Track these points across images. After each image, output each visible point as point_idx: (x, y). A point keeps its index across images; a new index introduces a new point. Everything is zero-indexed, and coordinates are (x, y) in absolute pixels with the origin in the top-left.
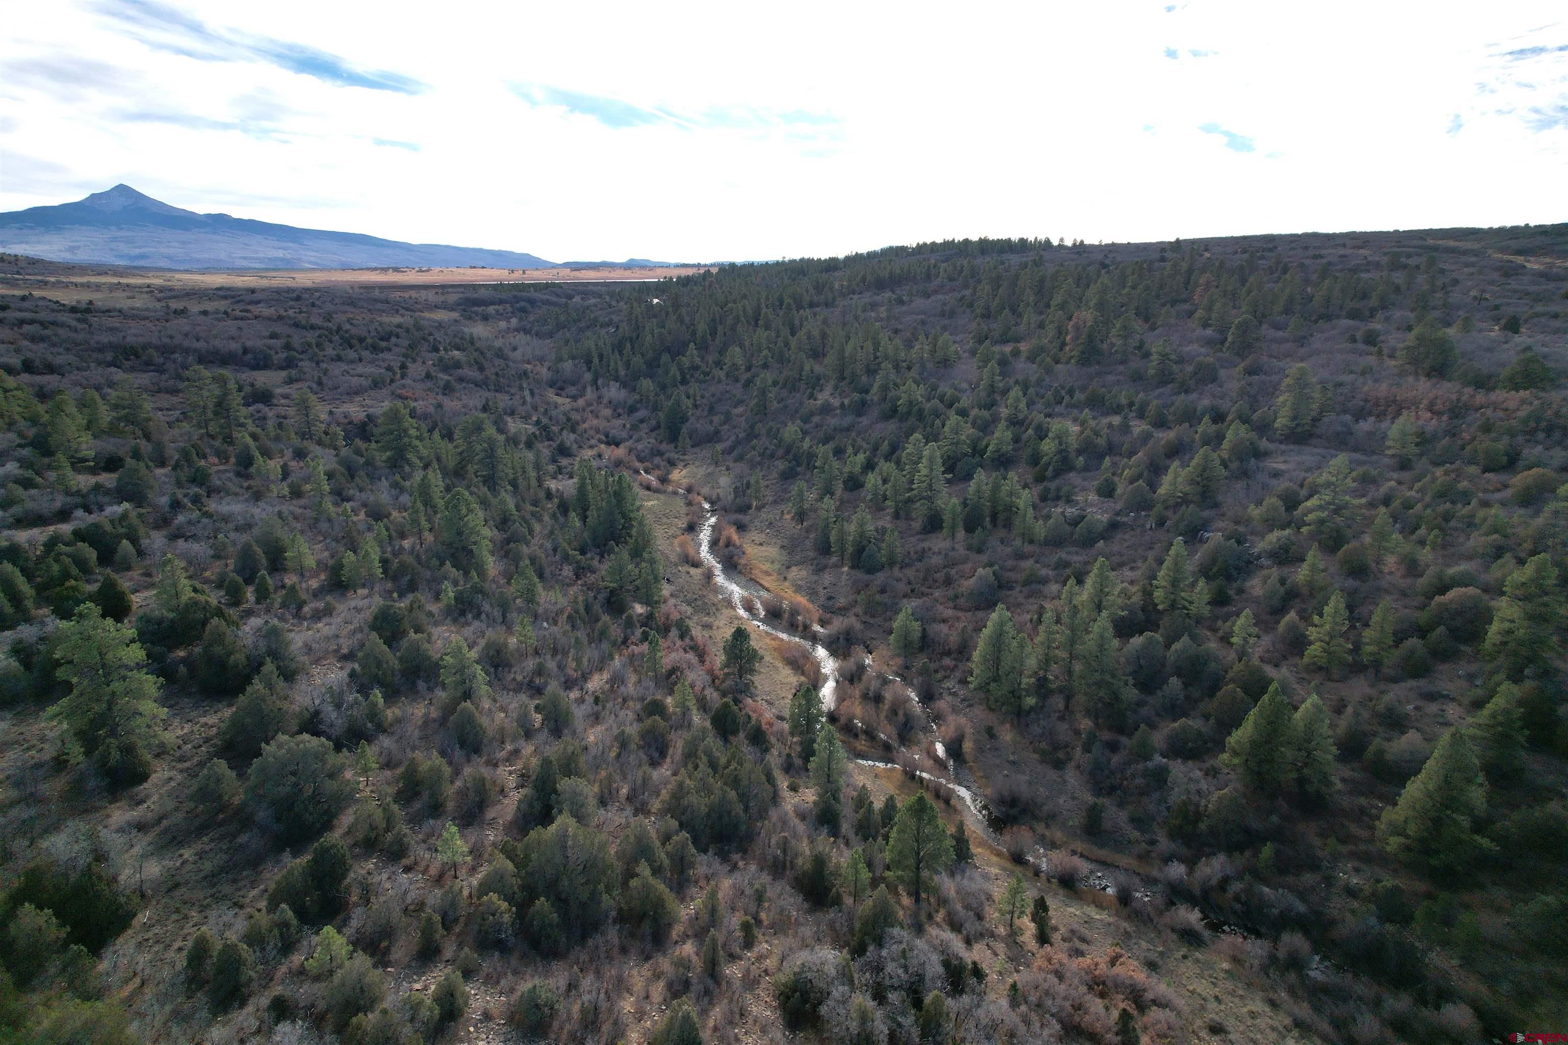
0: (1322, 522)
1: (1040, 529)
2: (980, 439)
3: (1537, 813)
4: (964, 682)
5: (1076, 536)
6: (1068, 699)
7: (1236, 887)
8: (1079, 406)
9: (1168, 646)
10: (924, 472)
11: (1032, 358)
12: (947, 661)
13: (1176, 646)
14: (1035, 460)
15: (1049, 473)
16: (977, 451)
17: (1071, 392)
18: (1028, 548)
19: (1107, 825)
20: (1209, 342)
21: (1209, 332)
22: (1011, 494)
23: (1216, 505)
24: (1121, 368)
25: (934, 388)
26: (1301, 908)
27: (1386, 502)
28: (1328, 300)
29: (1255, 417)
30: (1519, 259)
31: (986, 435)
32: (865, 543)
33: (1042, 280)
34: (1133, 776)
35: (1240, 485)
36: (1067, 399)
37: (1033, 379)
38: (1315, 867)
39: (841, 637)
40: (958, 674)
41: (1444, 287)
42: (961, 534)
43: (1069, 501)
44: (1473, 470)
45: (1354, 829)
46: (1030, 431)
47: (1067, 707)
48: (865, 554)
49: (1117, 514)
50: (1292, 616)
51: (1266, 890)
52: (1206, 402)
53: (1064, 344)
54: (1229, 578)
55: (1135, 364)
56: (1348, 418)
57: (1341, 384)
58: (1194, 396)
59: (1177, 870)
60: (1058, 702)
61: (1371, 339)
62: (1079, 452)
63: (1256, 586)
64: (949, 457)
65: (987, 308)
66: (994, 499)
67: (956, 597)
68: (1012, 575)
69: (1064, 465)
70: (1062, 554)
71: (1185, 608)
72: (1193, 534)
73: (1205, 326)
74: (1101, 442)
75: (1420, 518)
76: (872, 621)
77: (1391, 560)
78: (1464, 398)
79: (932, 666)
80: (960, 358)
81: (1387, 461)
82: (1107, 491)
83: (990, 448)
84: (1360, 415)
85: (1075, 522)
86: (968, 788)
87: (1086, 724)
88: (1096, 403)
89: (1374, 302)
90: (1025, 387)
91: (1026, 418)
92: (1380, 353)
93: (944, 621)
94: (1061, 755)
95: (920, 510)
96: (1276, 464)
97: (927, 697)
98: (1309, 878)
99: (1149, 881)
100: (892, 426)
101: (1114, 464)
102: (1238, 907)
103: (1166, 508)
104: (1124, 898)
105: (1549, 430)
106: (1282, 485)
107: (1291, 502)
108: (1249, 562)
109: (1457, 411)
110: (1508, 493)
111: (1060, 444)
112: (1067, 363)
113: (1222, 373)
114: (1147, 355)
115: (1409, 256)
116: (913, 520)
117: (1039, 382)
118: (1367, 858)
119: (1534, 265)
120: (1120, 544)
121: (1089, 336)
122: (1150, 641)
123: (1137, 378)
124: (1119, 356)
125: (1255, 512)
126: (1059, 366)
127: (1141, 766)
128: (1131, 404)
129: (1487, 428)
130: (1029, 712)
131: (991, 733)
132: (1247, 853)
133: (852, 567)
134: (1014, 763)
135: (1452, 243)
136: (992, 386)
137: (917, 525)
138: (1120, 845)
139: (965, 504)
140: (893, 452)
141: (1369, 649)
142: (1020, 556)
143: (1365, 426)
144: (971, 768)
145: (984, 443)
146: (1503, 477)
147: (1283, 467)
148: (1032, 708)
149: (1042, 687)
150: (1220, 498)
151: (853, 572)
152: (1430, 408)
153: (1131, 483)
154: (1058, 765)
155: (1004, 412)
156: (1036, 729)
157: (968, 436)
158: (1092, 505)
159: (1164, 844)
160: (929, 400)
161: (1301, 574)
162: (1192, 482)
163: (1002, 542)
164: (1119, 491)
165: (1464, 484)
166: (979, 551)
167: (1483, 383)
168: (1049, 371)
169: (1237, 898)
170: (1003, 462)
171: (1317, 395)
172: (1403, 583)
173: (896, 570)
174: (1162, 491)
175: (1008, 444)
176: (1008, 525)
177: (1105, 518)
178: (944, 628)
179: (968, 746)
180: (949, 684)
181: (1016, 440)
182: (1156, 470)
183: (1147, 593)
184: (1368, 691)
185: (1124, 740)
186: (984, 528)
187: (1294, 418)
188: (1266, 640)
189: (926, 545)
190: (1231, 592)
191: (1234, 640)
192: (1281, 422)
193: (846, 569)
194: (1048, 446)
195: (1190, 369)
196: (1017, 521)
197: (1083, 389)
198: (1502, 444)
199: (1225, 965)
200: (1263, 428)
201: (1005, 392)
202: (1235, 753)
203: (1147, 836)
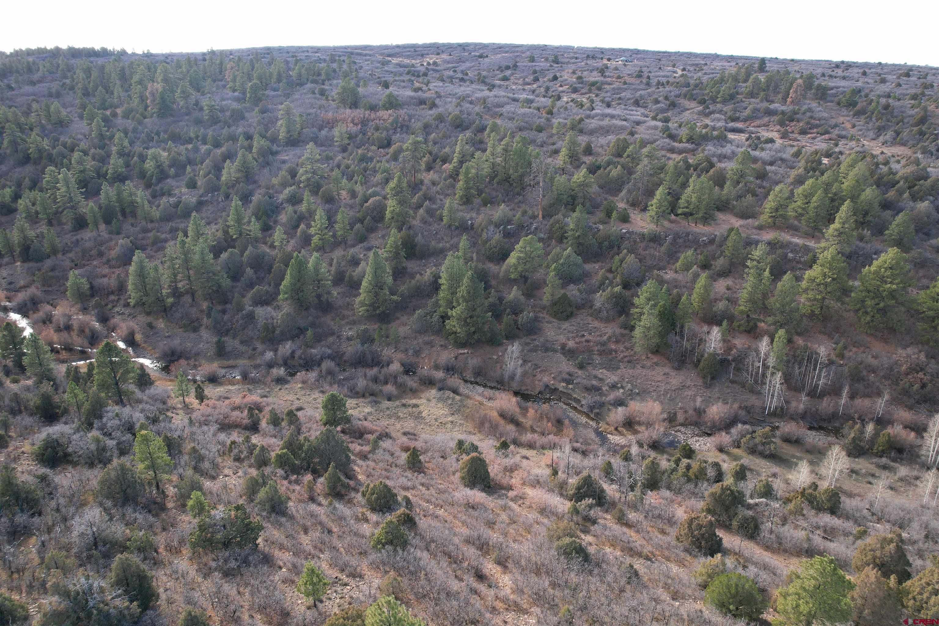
0: (308, 180)
1: (156, 213)
2: (100, 168)
3: (413, 282)
4: (127, 305)
5: (179, 213)
6: (193, 295)
7: (298, 353)
8: (165, 141)
9: (242, 255)
10: (63, 189)
11: (126, 116)
12: (112, 297)
13: (247, 253)
14: (142, 175)
15: (154, 181)
16: (101, 175)
17: (158, 134)
18: (150, 226)
19: (229, 349)
20: (238, 100)
21: (236, 94)
22: (131, 195)
23: (255, 182)
24: (187, 118)
25: (58, 140)
26: (330, 351)
27: (339, 166)
28: (300, 75)
29: (268, 135)
30: (390, 59)
31: (104, 164)
32: (29, 242)
33: (123, 69)
34: (237, 321)
35: (266, 171)
36: (156, 137)
37: (130, 128)
38: (333, 334)
39: (28, 303)
40: (122, 302)
41: (356, 70)
42: (102, 226)
43: (170, 195)
44: (373, 148)
45: (346, 313)
46: (135, 158)
47: (193, 300)
48: (31, 250)
49: (201, 196)
50: (302, 226)
51: (313, 350)
52: (240, 130)
53: (146, 107)
54: (269, 217)
55: (196, 114)
56: (315, 130)
57: (309, 114)
58: (233, 128)
59: (269, 355)
60: (187, 299)
61: (322, 93)
62: (170, 166)
63: (283, 218)
64: (80, 181)
65: (86, 89)
66: (120, 200)
67: (109, 261)
68: (144, 242)
69: (163, 175)
70: (172, 224)
71: (248, 235)
72: (246, 198)
73: (234, 91)
74: (183, 158)
75: (354, 172)
76: (50, 289)
77: (344, 193)
78: (367, 116)
79: (103, 303)
80: (72, 121)
81: (336, 149)
82: (192, 185)
83: (109, 171)
84: (321, 128)
85: (176, 205)
86: (144, 357)
87: (205, 305)
88: (176, 138)
89: (323, 77)
90: (126, 133)
91: (131, 151)
92: (327, 99)
93: (105, 276)
94: (196, 324)
95: (67, 217)
96: (283, 157)
97: (104, 319)
98: (331, 339)
99: (256, 367)
100: (29, 169)
101: (193, 170)
102: (301, 361)
103: (228, 188)
104: (245, 376)
105: (402, 127)
106: (287, 166)
107: (293, 174)
108: (277, 207)
109: (364, 122)
110: (388, 156)
111: (157, 162)
112: (152, 117)
113: (247, 115)
114: (201, 109)
115: (340, 56)
116: (64, 224)
117: (135, 130)
118: (354, 323)
119: (395, 61)
120: (206, 212)
121: (162, 98)
122: (231, 253)
123: (198, 122)
124: (184, 110)
125: (275, 181)
126: (146, 120)
127: (240, 315)
128: (197, 137)
129: (377, 129)
130: (171, 308)
131: (150, 326)
132: (301, 337)
133: (24, 262)
134: (169, 337)
135: (359, 51)
136: (102, 135)
137: (68, 227)
138: (239, 355)
139: (100, 208)
140: (34, 185)
141: (339, 233)
142: (146, 231)
143: (324, 132)
144: (143, 348)
145: (105, 169)
146: (386, 150)
147: (286, 158)
148: (173, 305)
149: (176, 293)
150: (256, 178)
151: (26, 265)
152: (353, 121)
153: (205, 177)
154: (195, 330)
155: (114, 149)
156: (178, 315)
157: (92, 166)
158: (184, 194)
159: (260, 347)
160: (54, 148)
161: (303, 208)
162: (239, 171)
163: (132, 225)
164: (199, 183)
165: (370, 154)
166: (118, 233)
167: (373, 108)
168: (140, 123)
169: (300, 358)
170: (121, 178)
171: (298, 119)
172: (351, 202)
173: (60, 256)
174: (223, 178)
175: (122, 167)
176: (134, 214)
177: (194, 200)
178: (105, 280)
179: (138, 337)
180: (117, 309)
181: (127, 165)
182: (218, 169)
183: (226, 232)
184: (343, 253)
185: (228, 306)
186: (118, 220)
187: (288, 132)
188: (293, 242)
189: (78, 237)
190: (271, 224)
191: (276, 244)
192: (282, 135)
193: (18, 264)
194: (149, 165)
195: (228, 114)
196: (139, 212)
197: (165, 132)
198: (384, 134)
199: (300, 385)
200: (274, 140)
201: (112, 138)
202: (286, 293)
203: (251, 348)
